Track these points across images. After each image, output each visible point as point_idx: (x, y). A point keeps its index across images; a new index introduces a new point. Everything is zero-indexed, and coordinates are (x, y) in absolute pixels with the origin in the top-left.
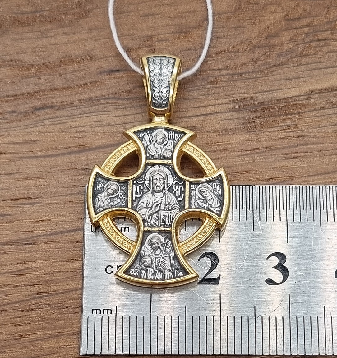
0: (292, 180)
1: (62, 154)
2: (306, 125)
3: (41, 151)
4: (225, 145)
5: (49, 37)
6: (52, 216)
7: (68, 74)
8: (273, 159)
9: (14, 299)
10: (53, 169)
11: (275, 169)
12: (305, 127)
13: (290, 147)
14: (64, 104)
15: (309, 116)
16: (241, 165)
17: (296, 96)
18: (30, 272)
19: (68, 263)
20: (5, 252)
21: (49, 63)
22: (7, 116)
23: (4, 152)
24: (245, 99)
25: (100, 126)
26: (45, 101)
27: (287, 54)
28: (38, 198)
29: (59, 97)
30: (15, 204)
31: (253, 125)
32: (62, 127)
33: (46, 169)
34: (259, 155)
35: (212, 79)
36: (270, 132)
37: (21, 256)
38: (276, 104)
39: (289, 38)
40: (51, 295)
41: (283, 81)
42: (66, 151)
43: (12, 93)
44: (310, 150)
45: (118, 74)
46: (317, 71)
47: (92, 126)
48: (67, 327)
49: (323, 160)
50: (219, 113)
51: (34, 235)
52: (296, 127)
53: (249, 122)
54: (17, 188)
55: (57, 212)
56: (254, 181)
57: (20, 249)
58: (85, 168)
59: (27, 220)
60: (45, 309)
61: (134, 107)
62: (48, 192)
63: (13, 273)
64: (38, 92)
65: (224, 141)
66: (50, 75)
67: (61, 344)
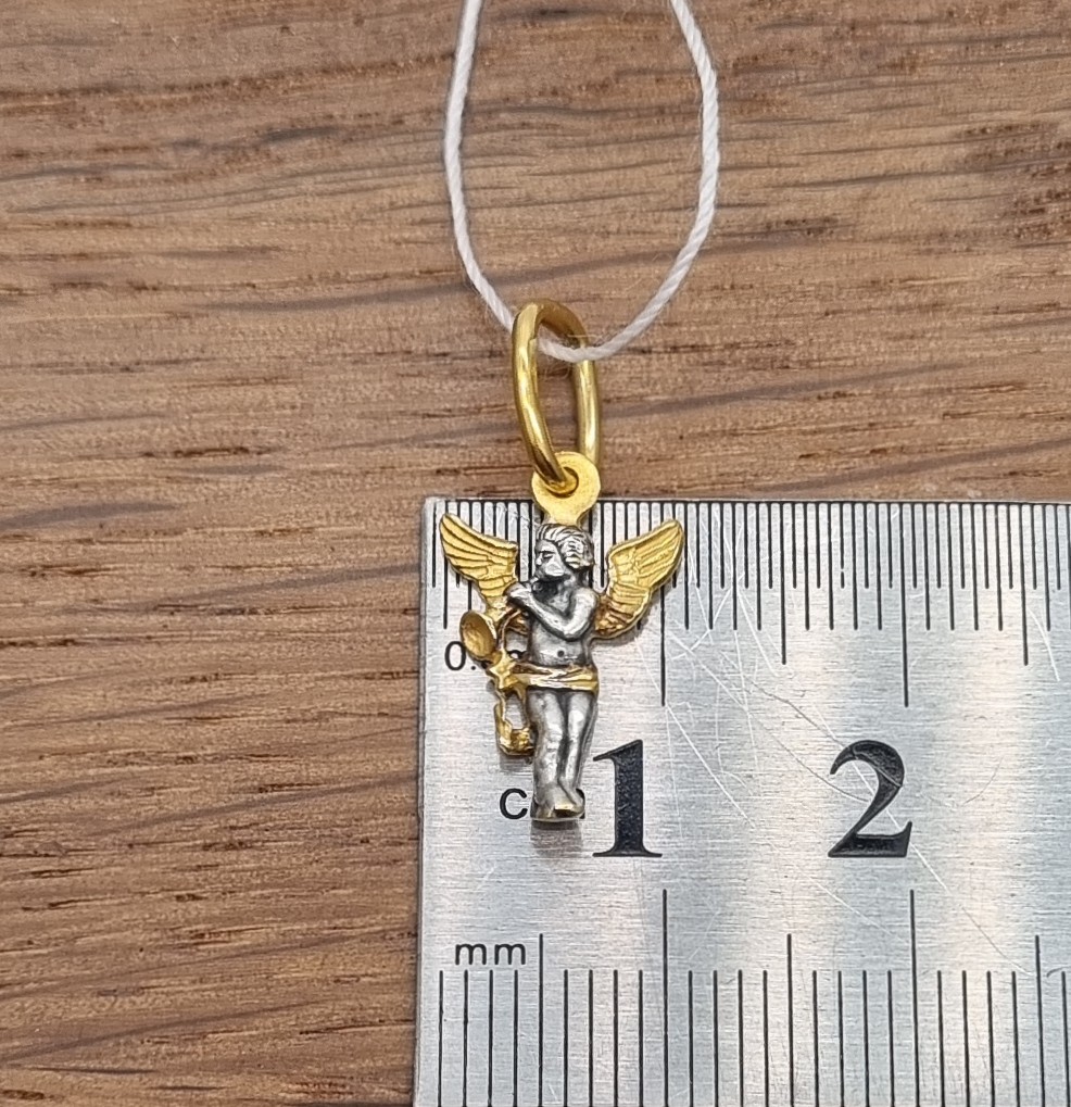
1: (360, 300)
3: (285, 285)
4: (936, 290)
6: (320, 518)
7: (385, 19)
9: (176, 803)
10: (326, 351)
14: (368, 121)
16: (993, 362)
18: (236, 710)
19: (371, 684)
20: (149, 637)
22: (169, 156)
23: (155, 283)
24: (1009, 128)
25: (495, 204)
26: (303, 111)
28: (269, 450)
29: (354, 96)
30: (188, 470)
31: (1039, 221)
32: (361, 203)
33: (299, 348)
34: (1057, 328)
35: (894, 55)
37: (205, 652)
40: (307, 796)
42: (372, 287)
43: (186, 76)
45: (563, 23)
48: (363, 911)
50: (918, 174)
51: (254, 580)
53: (1024, 213)
54: (195, 411)
55: (335, 504)
56: (1035, 420)
57: (201, 628)
58: (441, 351)
59: (228, 526)
60: (288, 843)
61: (617, 141)
62: (307, 430)
63: (174, 714)
64: (278, 76)
65: (932, 275)
66: (322, 17)
67: (339, 971)
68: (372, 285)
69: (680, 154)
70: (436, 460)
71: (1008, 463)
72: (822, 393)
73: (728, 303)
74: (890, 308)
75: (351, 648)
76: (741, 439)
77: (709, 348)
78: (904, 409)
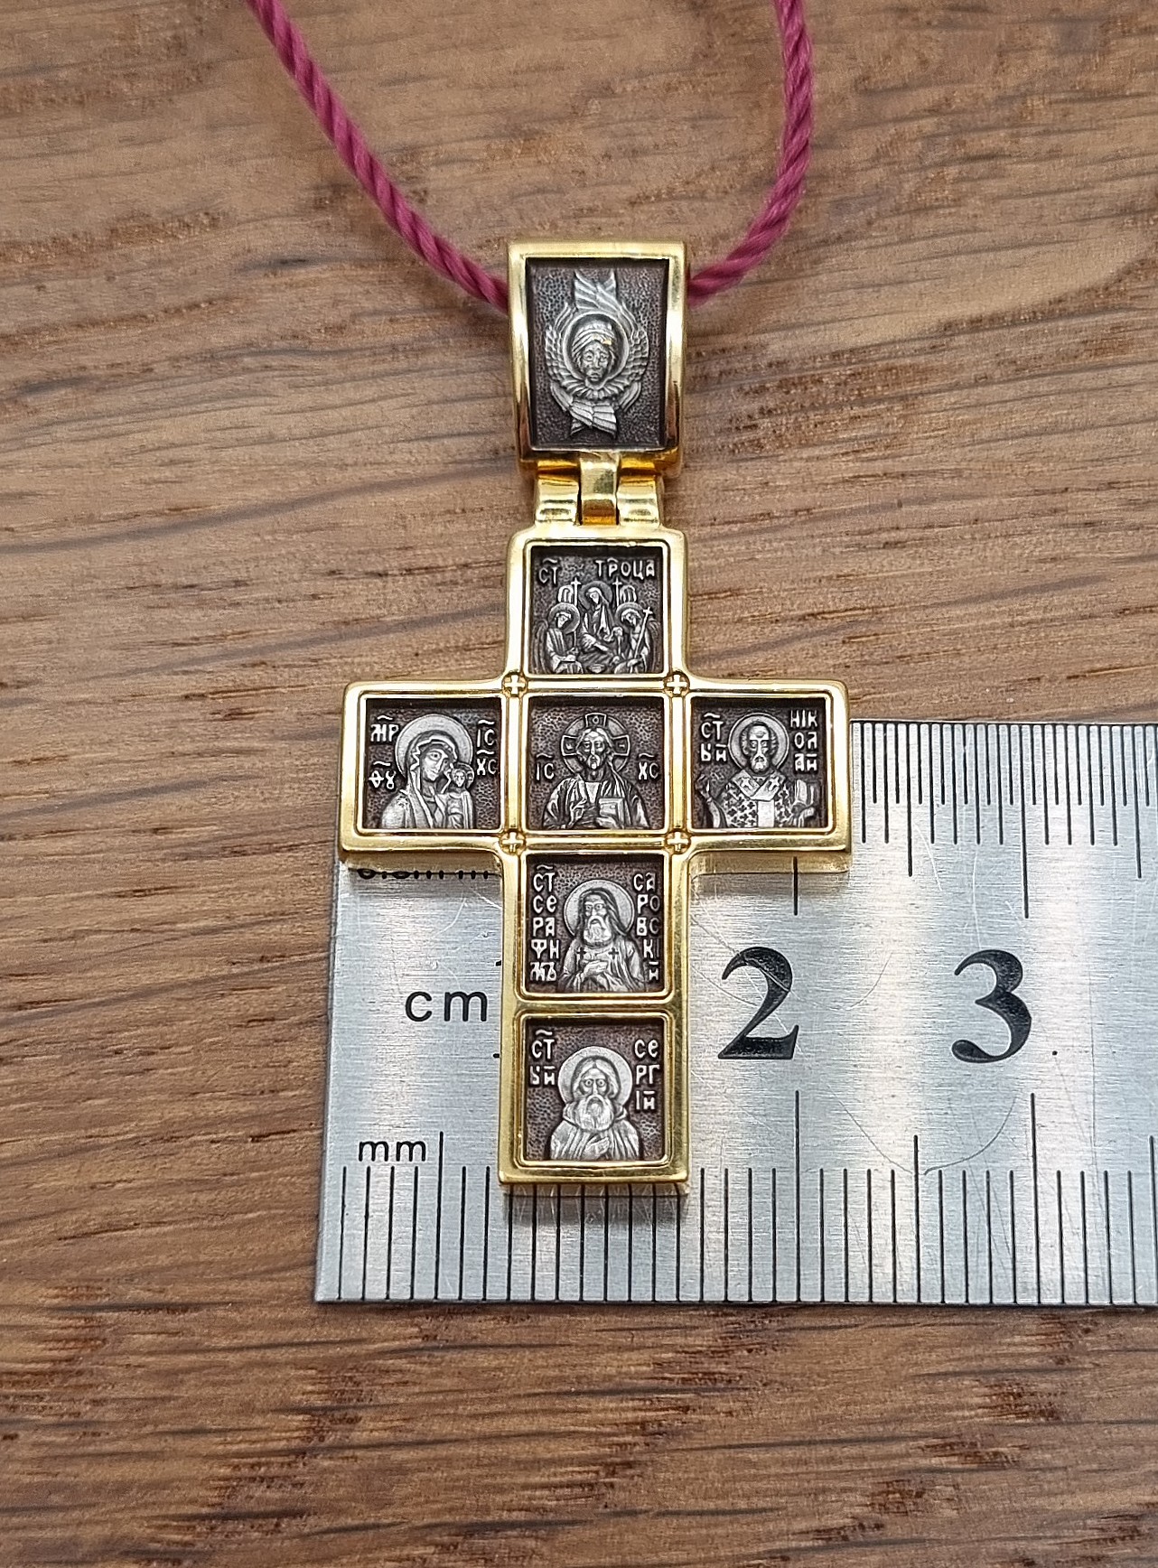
0: (880, 619)
1: (111, 538)
2: (927, 438)
3: (41, 528)
5: (76, 152)
6: (75, 746)
7: (135, 274)
8: (818, 550)
10: (81, 588)
11: (824, 581)
12: (923, 442)
13: (873, 510)
14: (120, 371)
15: (938, 407)
16: (710, 570)
17: (893, 342)
19: (125, 902)
21: (74, 236)
24: (723, 351)
25: (240, 442)
26: (58, 363)
27: (863, 206)
28: (27, 684)
29: (106, 348)
31: (751, 437)
32: (111, 447)
33: (55, 586)
34: (770, 536)
36: (809, 459)
38: (829, 367)
39: (872, 153)
40: (63, 1012)
41: (851, 294)
42: (123, 526)
44: (943, 519)
45: (302, 271)
46: (963, 258)
47: (214, 444)
48: (118, 1119)
49: (984, 550)
51: (13, 808)
52: (893, 444)
53: (737, 429)
55: (89, 732)
56: (751, 624)
58: (189, 583)
60: (46, 1057)
61: (353, 379)
62: (63, 663)
64: (34, 332)
66: (76, 276)
67: (95, 1178)
68: (124, 524)
69: (414, 388)
70: (184, 686)
71: (725, 665)
73: (459, 526)
75: (104, 869)
76: (473, 654)
77: (442, 569)
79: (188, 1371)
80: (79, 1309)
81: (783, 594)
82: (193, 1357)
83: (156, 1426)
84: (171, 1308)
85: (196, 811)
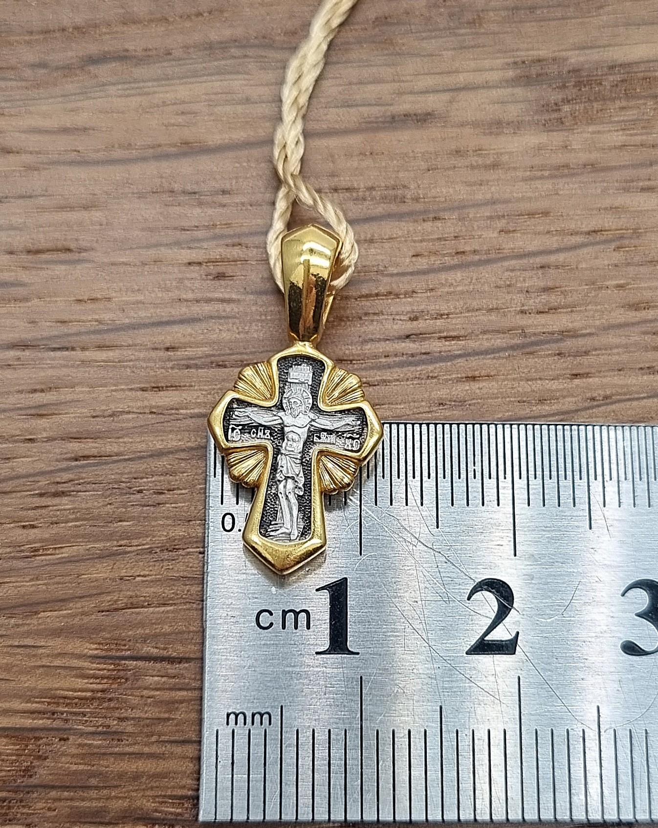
0: (638, 237)
1: (144, 159)
3: (98, 151)
4: (495, 157)
6: (116, 292)
8: (599, 191)
9: (23, 468)
11: (602, 210)
13: (634, 166)
14: (150, 53)
16: (530, 200)
17: (647, 62)
18: (62, 410)
19: (146, 394)
20: (9, 365)
22: (28, 73)
23: (18, 149)
24: (539, 61)
25: (227, 102)
26: (110, 45)
28: (86, 250)
29: (142, 38)
30: (35, 263)
31: (557, 116)
32: (144, 101)
33: (105, 189)
34: (568, 180)
35: (469, 16)
36: (593, 133)
37: (42, 374)
38: (607, 75)
40: (105, 463)
41: (622, 29)
42: (150, 153)
43: (40, 25)
47: (211, 103)
48: (138, 535)
50: (484, 87)
51: (73, 330)
53: (547, 111)
54: (41, 227)
55: (126, 284)
56: (556, 235)
57: (41, 359)
58: (193, 190)
59: (60, 297)
60: (93, 493)
62: (109, 238)
63: (23, 412)
64: (96, 26)
65: (492, 147)
67: (123, 573)
68: (151, 151)
69: (340, 74)
70: (188, 256)
71: (539, 260)
72: (425, 217)
73: (368, 162)
74: (467, 167)
75: (133, 372)
76: (376, 245)
77: (357, 190)
78: (476, 228)
79: (181, 702)
80: (111, 658)
81: (577, 217)
82: (184, 693)
83: (160, 736)
84: (171, 660)
85: (194, 338)
